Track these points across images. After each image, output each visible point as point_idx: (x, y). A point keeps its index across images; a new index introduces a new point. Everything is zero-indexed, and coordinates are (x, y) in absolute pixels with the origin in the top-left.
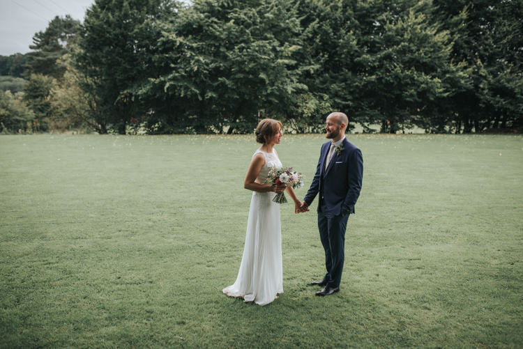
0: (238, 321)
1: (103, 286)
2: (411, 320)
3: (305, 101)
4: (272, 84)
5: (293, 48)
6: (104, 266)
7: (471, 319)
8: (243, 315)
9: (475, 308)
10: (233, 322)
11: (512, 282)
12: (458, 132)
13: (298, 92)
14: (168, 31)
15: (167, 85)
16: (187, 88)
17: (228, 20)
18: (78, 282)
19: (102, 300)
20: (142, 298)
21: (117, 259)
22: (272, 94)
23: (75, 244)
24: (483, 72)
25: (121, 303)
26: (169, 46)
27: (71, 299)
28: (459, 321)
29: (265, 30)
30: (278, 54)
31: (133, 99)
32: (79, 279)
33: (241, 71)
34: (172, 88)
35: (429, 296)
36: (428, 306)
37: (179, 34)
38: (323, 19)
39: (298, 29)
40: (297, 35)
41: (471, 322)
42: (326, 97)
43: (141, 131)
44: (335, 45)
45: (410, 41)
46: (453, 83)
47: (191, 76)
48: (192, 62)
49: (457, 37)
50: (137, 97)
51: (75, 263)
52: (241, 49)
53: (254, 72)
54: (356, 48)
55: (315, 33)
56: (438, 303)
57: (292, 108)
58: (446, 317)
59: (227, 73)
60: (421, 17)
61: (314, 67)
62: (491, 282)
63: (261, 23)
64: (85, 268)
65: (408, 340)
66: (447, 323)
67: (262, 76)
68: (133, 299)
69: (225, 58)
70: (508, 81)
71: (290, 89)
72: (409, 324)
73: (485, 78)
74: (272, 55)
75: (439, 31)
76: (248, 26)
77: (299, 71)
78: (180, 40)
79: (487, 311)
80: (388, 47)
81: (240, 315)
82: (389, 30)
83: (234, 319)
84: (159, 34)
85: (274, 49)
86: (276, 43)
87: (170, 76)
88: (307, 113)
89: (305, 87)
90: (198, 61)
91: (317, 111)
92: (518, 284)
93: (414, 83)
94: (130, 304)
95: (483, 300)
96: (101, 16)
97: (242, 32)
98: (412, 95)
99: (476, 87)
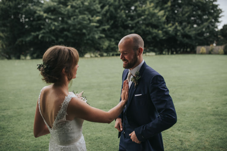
0: (101, 147)
1: (23, 134)
2: (185, 139)
3: (103, 42)
4: (89, 34)
5: (98, 18)
6: (22, 123)
7: (212, 136)
8: (102, 144)
9: (211, 131)
10: (98, 148)
11: (221, 117)
12: (168, 54)
13: (101, 38)
14: (40, 11)
15: (40, 36)
16: (49, 37)
17: (67, 6)
18: (9, 133)
19: (24, 142)
20: (46, 139)
21: (29, 119)
22: (89, 39)
23: (4, 113)
24: (179, 28)
25: (35, 143)
26: (40, 18)
27: (6, 143)
28: (207, 138)
29: (85, 10)
30: (91, 21)
31: (24, 43)
32: (9, 132)
33: (74, 29)
34: (42, 37)
35: (188, 126)
36: (189, 131)
37: (45, 12)
38: (110, 6)
39: (99, 10)
40: (99, 12)
41: (212, 137)
42: (113, 40)
43: (28, 57)
44: (116, 17)
45: (148, 15)
46: (166, 33)
47: (51, 31)
48: (52, 25)
49: (167, 13)
50: (25, 42)
51: (6, 123)
52: (74, 19)
53: (80, 29)
54: (125, 18)
55: (107, 12)
56: (193, 129)
57: (98, 45)
58: (200, 136)
59: (68, 30)
60: (152, 5)
61: (107, 27)
62: (212, 118)
63: (83, 7)
64: (12, 125)
65: (188, 149)
66: (201, 139)
67: (84, 31)
68: (42, 140)
69: (67, 23)
70: (189, 32)
71: (97, 37)
72: (185, 141)
73: (179, 30)
74: (88, 22)
75: (160, 10)
76: (77, 8)
77: (100, 29)
78: (45, 15)
79: (217, 131)
80: (138, 18)
81: (101, 144)
82: (139, 10)
83: (98, 146)
84: (35, 12)
85: (89, 19)
86: (90, 16)
87: (42, 32)
88: (105, 47)
89: (103, 36)
90: (54, 25)
91: (109, 46)
92: (224, 118)
93: (150, 33)
94: (40, 143)
95: (213, 126)
96: (6, 3)
97: (74, 11)
98: (149, 39)
99: (176, 34)
